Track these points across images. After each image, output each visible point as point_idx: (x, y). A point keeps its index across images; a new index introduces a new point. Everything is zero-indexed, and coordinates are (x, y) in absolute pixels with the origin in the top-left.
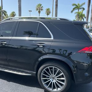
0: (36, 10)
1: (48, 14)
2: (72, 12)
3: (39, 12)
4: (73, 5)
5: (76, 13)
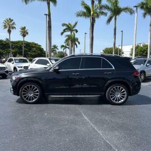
0: (3, 28)
1: (24, 36)
2: (62, 34)
3: (9, 31)
4: (64, 25)
5: (67, 36)
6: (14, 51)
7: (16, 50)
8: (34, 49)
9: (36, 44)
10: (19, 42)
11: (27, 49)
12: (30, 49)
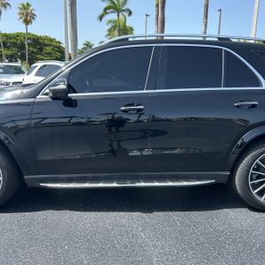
1: (27, 22)
2: (101, 18)
5: (110, 22)
6: (9, 52)
7: (14, 50)
8: (49, 49)
9: (51, 40)
10: (18, 35)
11: (34, 50)
12: (41, 50)
